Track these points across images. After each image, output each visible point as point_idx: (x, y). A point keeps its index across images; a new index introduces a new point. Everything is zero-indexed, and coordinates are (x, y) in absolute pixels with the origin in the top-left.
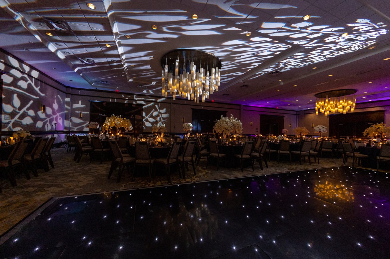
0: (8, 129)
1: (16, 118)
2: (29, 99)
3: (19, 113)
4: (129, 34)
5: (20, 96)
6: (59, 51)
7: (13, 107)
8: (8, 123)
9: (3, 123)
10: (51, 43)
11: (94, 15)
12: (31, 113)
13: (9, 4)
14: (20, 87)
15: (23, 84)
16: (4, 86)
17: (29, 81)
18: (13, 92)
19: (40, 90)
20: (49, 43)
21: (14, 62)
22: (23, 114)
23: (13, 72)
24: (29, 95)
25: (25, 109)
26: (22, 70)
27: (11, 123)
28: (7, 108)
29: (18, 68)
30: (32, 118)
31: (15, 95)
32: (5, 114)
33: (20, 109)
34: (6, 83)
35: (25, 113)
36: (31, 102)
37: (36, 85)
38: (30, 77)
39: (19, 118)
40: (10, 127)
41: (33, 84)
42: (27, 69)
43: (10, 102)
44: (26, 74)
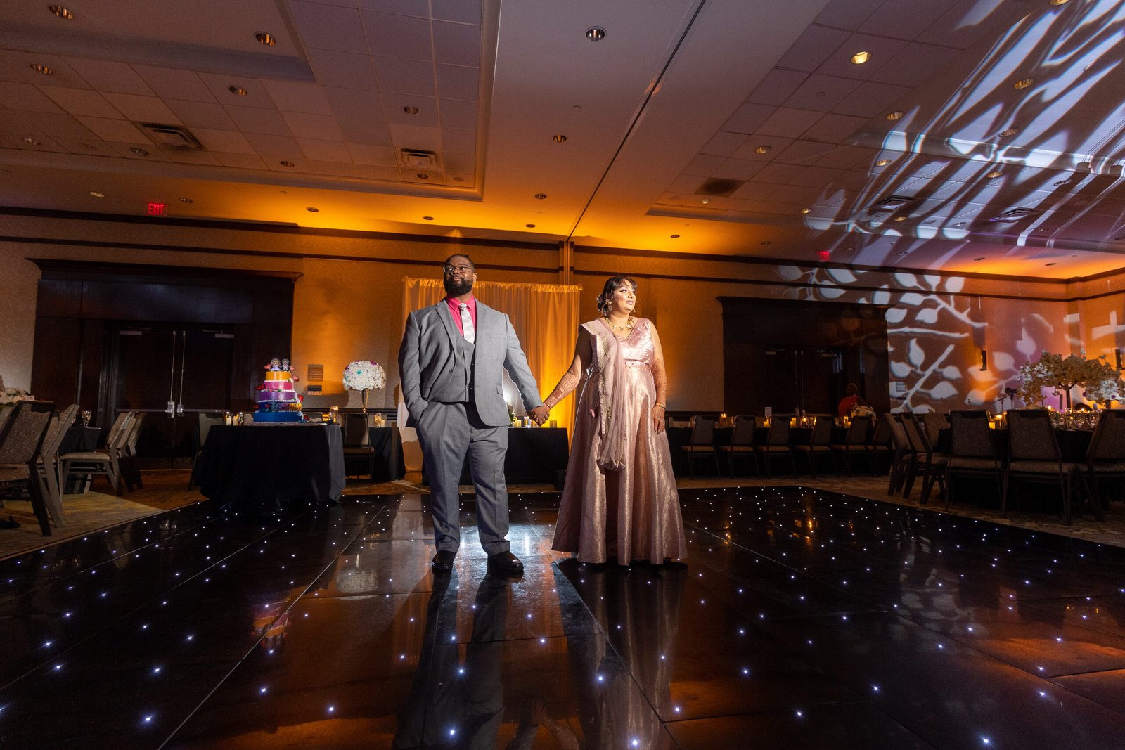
0: (903, 408)
1: (918, 386)
2: (944, 343)
3: (923, 375)
4: (1005, 128)
5: (924, 342)
6: (945, 229)
7: (911, 364)
8: (903, 398)
9: (894, 398)
10: (920, 227)
11: (900, 167)
12: (952, 372)
13: (832, 219)
14: (922, 324)
15: (929, 316)
16: (889, 331)
17: (940, 304)
18: (909, 337)
19: (970, 316)
20: (916, 230)
21: (907, 280)
22: (931, 377)
23: (908, 298)
24: (943, 336)
25: (935, 366)
26: (926, 288)
27: (909, 397)
28: (900, 369)
29: (915, 287)
30: (954, 383)
31: (913, 343)
32: (896, 381)
33: (925, 367)
34: (895, 323)
35: (935, 375)
36: (950, 348)
37: (960, 308)
38: (944, 297)
39: (923, 386)
40: (906, 405)
41: (951, 309)
42: (933, 281)
43: (903, 356)
44: (932, 293)
